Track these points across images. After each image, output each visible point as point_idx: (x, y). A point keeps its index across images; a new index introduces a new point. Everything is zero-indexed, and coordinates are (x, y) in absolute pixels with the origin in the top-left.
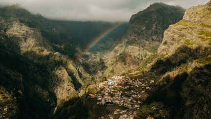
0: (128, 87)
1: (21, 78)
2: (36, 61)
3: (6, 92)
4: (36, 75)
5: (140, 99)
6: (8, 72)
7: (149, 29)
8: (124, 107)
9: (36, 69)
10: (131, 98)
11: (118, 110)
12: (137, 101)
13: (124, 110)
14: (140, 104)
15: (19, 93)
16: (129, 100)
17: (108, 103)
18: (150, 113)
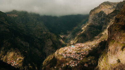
0: (80, 49)
1: (28, 45)
2: (39, 37)
3: (19, 52)
4: (37, 44)
5: (84, 55)
6: (22, 42)
7: (100, 17)
8: (75, 59)
9: (38, 41)
10: (80, 54)
11: (72, 61)
12: (83, 56)
13: (75, 61)
14: (84, 58)
15: (26, 52)
16: (79, 55)
17: (67, 57)
18: (86, 62)
